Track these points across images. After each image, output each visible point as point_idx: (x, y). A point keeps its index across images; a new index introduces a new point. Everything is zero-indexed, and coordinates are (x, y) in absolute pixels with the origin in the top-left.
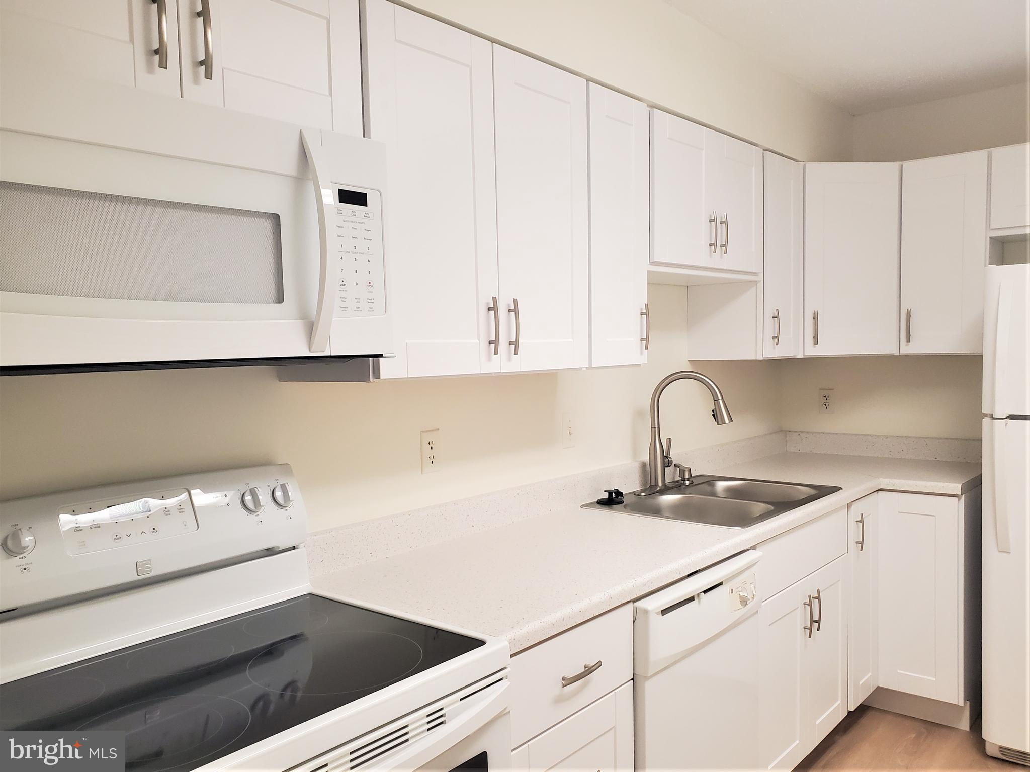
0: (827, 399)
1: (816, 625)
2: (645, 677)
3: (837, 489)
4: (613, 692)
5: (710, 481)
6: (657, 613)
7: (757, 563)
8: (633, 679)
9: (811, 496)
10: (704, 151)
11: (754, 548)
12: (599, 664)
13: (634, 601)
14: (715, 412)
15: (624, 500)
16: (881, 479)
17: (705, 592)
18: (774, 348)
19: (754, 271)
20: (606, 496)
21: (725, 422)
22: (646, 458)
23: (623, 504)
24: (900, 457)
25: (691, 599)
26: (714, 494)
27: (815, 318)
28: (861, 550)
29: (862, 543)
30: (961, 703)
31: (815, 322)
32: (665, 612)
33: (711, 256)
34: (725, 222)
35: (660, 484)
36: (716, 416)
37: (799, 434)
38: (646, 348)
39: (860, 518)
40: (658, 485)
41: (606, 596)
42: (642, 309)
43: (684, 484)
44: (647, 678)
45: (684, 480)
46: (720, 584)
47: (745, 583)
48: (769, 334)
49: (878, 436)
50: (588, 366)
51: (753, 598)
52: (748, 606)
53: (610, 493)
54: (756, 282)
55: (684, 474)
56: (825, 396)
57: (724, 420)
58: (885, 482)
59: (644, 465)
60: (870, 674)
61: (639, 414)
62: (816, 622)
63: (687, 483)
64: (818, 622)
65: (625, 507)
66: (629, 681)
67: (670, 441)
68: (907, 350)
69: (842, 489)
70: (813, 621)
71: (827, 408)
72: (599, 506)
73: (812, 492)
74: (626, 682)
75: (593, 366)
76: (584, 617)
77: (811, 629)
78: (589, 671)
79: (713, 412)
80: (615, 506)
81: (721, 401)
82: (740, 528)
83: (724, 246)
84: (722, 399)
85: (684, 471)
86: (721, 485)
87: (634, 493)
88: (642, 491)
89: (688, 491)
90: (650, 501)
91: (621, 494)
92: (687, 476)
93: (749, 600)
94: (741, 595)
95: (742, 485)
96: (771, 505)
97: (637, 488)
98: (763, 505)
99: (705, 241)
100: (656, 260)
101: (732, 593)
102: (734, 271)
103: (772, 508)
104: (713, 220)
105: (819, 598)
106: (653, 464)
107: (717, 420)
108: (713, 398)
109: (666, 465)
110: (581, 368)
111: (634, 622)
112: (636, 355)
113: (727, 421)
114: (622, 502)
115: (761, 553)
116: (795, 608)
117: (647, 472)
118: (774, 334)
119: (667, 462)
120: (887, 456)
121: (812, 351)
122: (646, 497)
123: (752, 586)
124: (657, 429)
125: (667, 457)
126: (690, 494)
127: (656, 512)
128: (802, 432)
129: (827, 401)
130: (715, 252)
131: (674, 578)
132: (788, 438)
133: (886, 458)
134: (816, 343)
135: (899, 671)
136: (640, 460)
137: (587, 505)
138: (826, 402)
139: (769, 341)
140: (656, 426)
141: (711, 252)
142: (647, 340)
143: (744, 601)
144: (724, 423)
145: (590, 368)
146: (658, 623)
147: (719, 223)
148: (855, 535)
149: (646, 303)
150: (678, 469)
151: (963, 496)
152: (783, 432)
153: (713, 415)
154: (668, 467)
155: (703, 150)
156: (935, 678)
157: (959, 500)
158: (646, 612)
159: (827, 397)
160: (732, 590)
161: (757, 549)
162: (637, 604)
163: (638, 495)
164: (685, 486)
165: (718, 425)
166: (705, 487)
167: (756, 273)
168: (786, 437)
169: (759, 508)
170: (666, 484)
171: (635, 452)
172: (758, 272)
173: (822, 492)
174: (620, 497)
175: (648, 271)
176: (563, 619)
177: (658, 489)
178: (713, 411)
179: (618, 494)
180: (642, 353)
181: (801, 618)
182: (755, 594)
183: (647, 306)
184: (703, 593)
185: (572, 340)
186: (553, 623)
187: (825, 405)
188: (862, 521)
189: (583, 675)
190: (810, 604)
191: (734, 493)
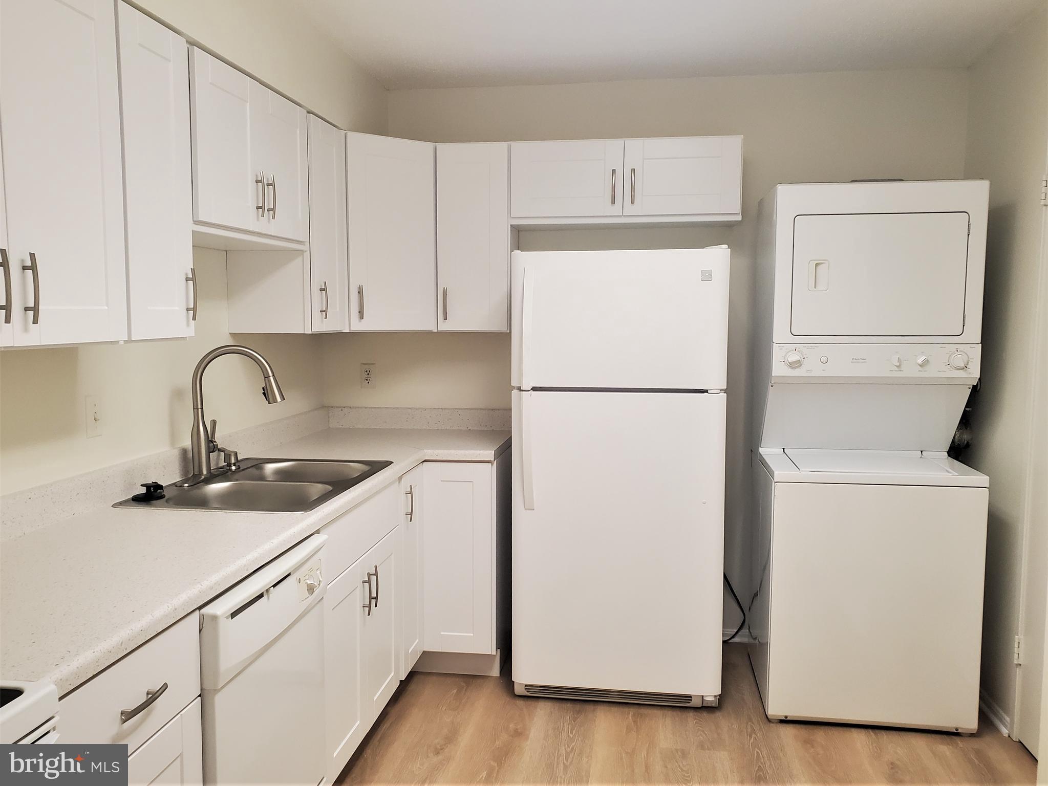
0: (368, 374)
1: (374, 601)
2: (215, 690)
3: (387, 464)
4: (179, 715)
5: (259, 464)
6: (227, 618)
7: (322, 547)
8: (200, 696)
9: (365, 472)
10: (248, 104)
11: (318, 532)
12: (165, 687)
13: (200, 608)
14: (265, 390)
15: (164, 493)
16: (425, 451)
17: (274, 586)
18: (322, 321)
19: (301, 240)
20: (143, 490)
21: (277, 400)
22: (187, 443)
23: (165, 499)
24: (437, 428)
25: (261, 596)
26: (262, 478)
27: (360, 292)
28: (411, 521)
29: (411, 514)
30: (494, 653)
31: (361, 297)
32: (234, 615)
33: (258, 220)
34: (272, 184)
35: (205, 472)
36: (267, 393)
37: (342, 410)
38: (194, 319)
39: (409, 490)
40: (202, 473)
41: (170, 608)
42: (187, 274)
43: (230, 470)
44: (216, 691)
45: (229, 465)
46: (289, 575)
47: (311, 570)
48: (317, 308)
49: (417, 409)
50: (127, 339)
51: (319, 584)
52: (314, 594)
53: (148, 487)
54: (302, 252)
55: (230, 459)
56: (367, 371)
57: (276, 398)
58: (430, 453)
59: (184, 452)
60: (417, 641)
61: (177, 394)
62: (374, 598)
63: (233, 468)
64: (376, 598)
65: (167, 501)
66: (197, 698)
67: (214, 423)
68: (444, 327)
69: (392, 463)
70: (371, 598)
71: (368, 383)
72: (133, 503)
73: (365, 468)
74: (194, 700)
75: (133, 339)
76: (146, 636)
77: (370, 607)
78: (153, 697)
79: (264, 390)
80: (154, 502)
81: (272, 378)
82: (303, 512)
83: (272, 210)
84: (273, 376)
85: (230, 455)
86: (270, 468)
87: (175, 484)
88: (185, 481)
89: (236, 476)
90: (196, 492)
91: (161, 487)
92: (233, 461)
93: (316, 587)
94: (309, 583)
95: (292, 466)
96: (329, 485)
97: (177, 478)
98: (320, 485)
99: (251, 204)
100: (201, 219)
101: (299, 582)
102: (283, 238)
103: (330, 488)
104: (260, 181)
105: (376, 574)
106: (196, 450)
107: (268, 397)
108: (264, 375)
109: (212, 450)
110: (119, 341)
111: (200, 631)
112: (183, 327)
113: (279, 399)
114: (162, 497)
115: (326, 535)
116: (355, 588)
117: (188, 460)
118: (322, 307)
119: (212, 447)
120: (425, 428)
121: (357, 326)
122: (189, 487)
123: (318, 572)
124: (200, 410)
125: (212, 442)
126: (237, 480)
127: (202, 503)
128: (344, 407)
129: (369, 376)
130: (263, 216)
131: (241, 576)
132: (330, 414)
133: (424, 429)
134: (362, 317)
135: (442, 633)
136: (181, 446)
137: (121, 504)
138: (367, 377)
139: (317, 314)
140: (199, 407)
141: (258, 215)
142: (194, 310)
143: (311, 589)
144: (275, 401)
145: (129, 341)
146: (228, 628)
147: (265, 184)
148: (404, 508)
149: (192, 268)
150: (222, 454)
151: (495, 461)
152: (325, 408)
153: (264, 394)
154: (213, 452)
155: (247, 102)
156: (473, 633)
157: (492, 465)
158: (214, 618)
159: (368, 372)
160: (299, 579)
161: (321, 533)
162: (203, 611)
163: (180, 487)
164: (230, 473)
165: (269, 404)
166: (254, 471)
167: (301, 242)
168: (329, 413)
169: (317, 489)
170: (212, 471)
171: (173, 437)
172: (303, 240)
173: (375, 467)
174: (159, 491)
175: (192, 231)
176: (122, 643)
177: (203, 477)
178: (263, 388)
179: (157, 487)
180: (188, 325)
181: (360, 596)
182: (321, 579)
183: (193, 270)
184: (272, 588)
185: (107, 308)
186: (109, 650)
187: (367, 380)
188: (411, 493)
189: (147, 704)
190: (369, 582)
191: (284, 475)
